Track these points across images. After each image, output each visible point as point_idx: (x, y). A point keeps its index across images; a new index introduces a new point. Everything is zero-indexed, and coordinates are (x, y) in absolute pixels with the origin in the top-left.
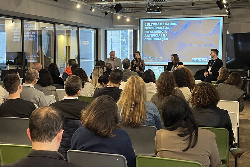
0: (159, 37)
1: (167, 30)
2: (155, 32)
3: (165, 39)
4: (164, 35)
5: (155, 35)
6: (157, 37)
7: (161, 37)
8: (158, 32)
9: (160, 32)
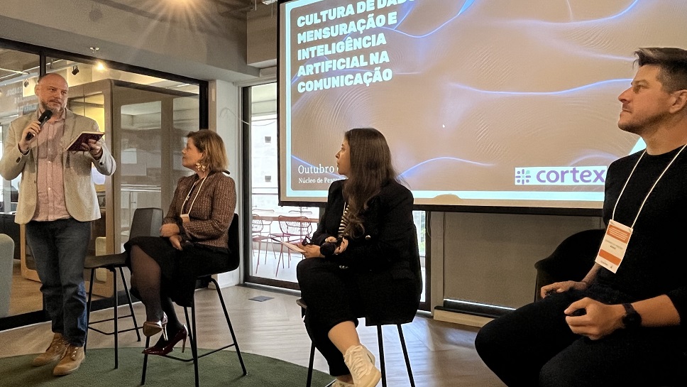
0: (354, 71)
1: (386, 30)
2: (338, 47)
3: (378, 77)
4: (374, 58)
5: (337, 65)
6: (345, 72)
7: (361, 70)
8: (347, 45)
9: (358, 44)
